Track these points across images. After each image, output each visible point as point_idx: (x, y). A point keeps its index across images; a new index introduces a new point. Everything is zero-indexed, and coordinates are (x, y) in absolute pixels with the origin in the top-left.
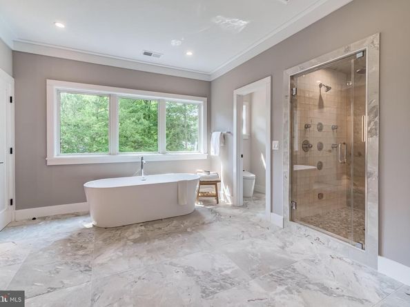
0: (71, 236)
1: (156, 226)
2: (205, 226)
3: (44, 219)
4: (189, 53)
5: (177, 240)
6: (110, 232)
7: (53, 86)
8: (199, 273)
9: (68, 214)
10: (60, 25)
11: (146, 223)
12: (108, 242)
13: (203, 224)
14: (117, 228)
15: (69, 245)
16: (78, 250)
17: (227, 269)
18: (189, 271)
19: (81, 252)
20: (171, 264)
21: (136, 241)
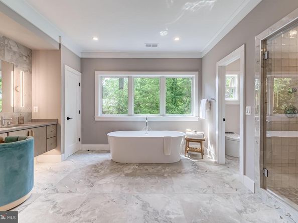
0: (97, 164)
1: (146, 167)
2: (180, 175)
3: (93, 151)
4: (177, 39)
5: (152, 181)
6: (117, 166)
7: (98, 74)
8: (151, 210)
9: (104, 150)
10: (95, 39)
11: (141, 164)
12: (112, 171)
13: (180, 173)
14: (122, 164)
15: (93, 168)
16: (95, 173)
17: (173, 214)
18: (145, 206)
19: (95, 175)
20: (137, 197)
21: (127, 175)
